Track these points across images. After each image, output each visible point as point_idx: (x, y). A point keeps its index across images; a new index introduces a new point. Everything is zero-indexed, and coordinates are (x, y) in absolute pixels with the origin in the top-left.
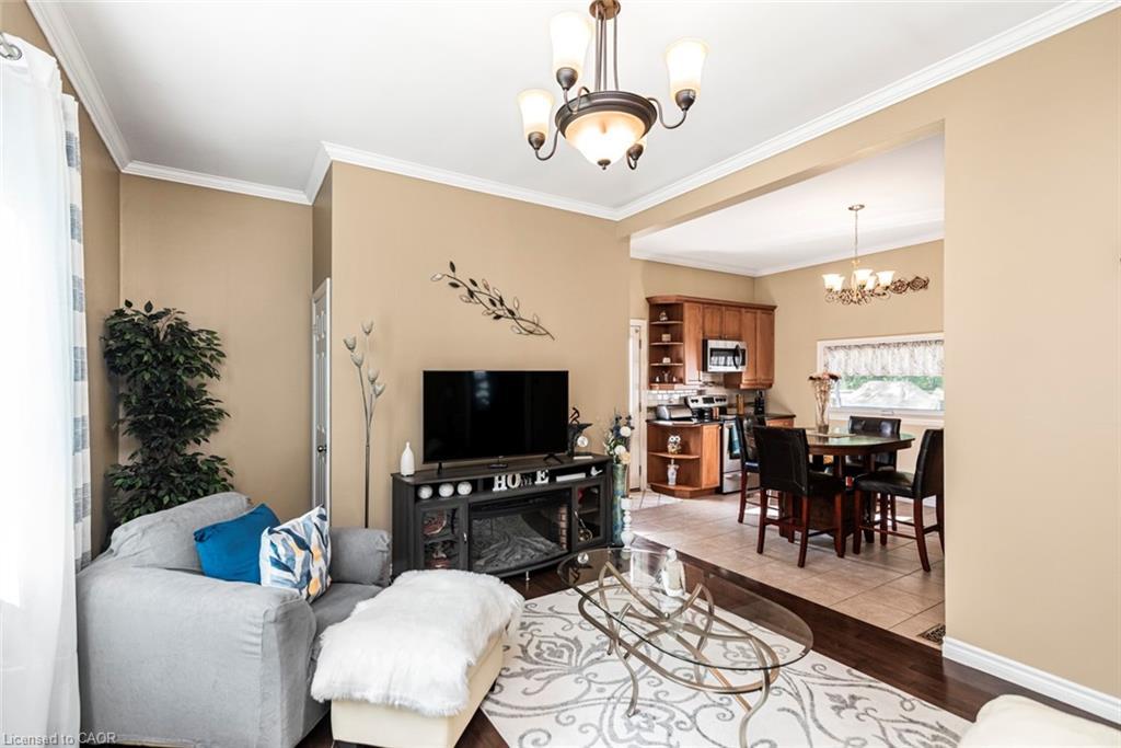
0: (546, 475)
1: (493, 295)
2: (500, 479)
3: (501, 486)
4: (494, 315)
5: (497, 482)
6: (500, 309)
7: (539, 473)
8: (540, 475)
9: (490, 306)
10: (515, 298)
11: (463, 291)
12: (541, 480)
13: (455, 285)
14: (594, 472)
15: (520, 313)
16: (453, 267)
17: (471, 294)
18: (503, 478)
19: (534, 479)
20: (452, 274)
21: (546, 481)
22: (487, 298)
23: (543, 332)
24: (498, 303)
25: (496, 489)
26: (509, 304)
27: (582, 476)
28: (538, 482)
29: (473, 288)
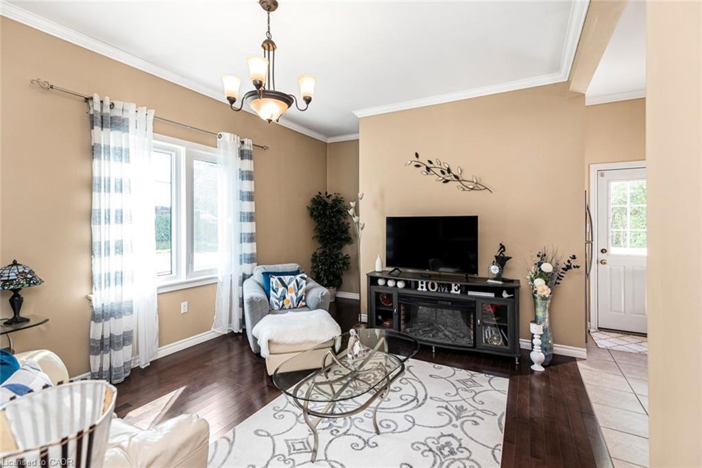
0: (459, 288)
1: (443, 167)
2: (422, 283)
3: (422, 288)
4: (444, 180)
5: (420, 285)
6: (448, 175)
7: (453, 285)
8: (454, 287)
9: (441, 174)
10: (459, 167)
11: (424, 168)
12: (455, 290)
13: (418, 166)
14: (505, 295)
15: (463, 177)
16: (417, 155)
17: (428, 169)
18: (425, 283)
19: (450, 289)
20: (416, 159)
21: (459, 292)
22: (439, 170)
23: (482, 188)
24: (446, 172)
25: (420, 289)
26: (454, 171)
27: (492, 295)
28: (453, 291)
29: (429, 165)
